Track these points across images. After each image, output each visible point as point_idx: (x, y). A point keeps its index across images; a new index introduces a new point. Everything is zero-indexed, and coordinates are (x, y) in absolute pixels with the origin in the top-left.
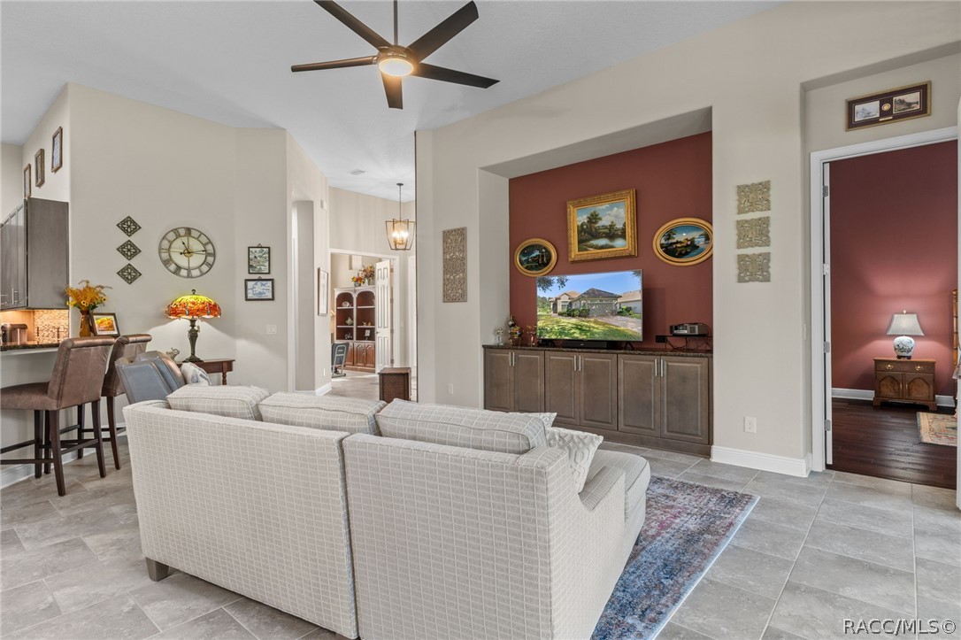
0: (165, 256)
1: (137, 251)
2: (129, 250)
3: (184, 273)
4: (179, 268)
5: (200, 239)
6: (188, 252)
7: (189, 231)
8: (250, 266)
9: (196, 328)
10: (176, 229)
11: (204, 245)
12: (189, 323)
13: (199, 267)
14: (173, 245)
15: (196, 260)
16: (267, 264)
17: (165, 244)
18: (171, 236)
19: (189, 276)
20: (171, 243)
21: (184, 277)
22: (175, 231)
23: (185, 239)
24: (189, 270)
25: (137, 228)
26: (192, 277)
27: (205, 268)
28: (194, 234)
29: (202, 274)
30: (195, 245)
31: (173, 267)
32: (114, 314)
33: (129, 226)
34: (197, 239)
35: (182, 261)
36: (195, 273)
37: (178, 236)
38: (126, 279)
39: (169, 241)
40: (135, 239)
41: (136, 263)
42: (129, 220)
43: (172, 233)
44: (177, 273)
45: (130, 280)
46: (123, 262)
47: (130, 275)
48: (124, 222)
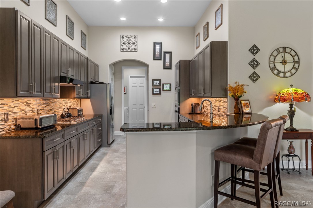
0: (272, 65)
1: (258, 64)
2: (254, 64)
3: (282, 75)
4: (279, 72)
5: (291, 53)
6: (284, 62)
7: (284, 48)
9: (293, 109)
10: (278, 49)
11: (293, 57)
12: (289, 106)
13: (290, 71)
14: (277, 58)
15: (289, 66)
17: (272, 58)
18: (275, 53)
19: (285, 77)
20: (275, 57)
21: (282, 77)
22: (278, 50)
23: (283, 54)
24: (284, 73)
25: (258, 50)
27: (293, 71)
28: (288, 50)
29: (292, 75)
30: (288, 58)
31: (276, 72)
32: (248, 100)
33: (254, 50)
34: (289, 53)
35: (280, 67)
36: (288, 74)
37: (279, 53)
38: (252, 80)
39: (274, 56)
40: (257, 57)
41: (258, 70)
42: (254, 46)
43: (276, 51)
44: (278, 75)
45: (254, 81)
46: (251, 70)
47: (254, 78)
48: (252, 48)
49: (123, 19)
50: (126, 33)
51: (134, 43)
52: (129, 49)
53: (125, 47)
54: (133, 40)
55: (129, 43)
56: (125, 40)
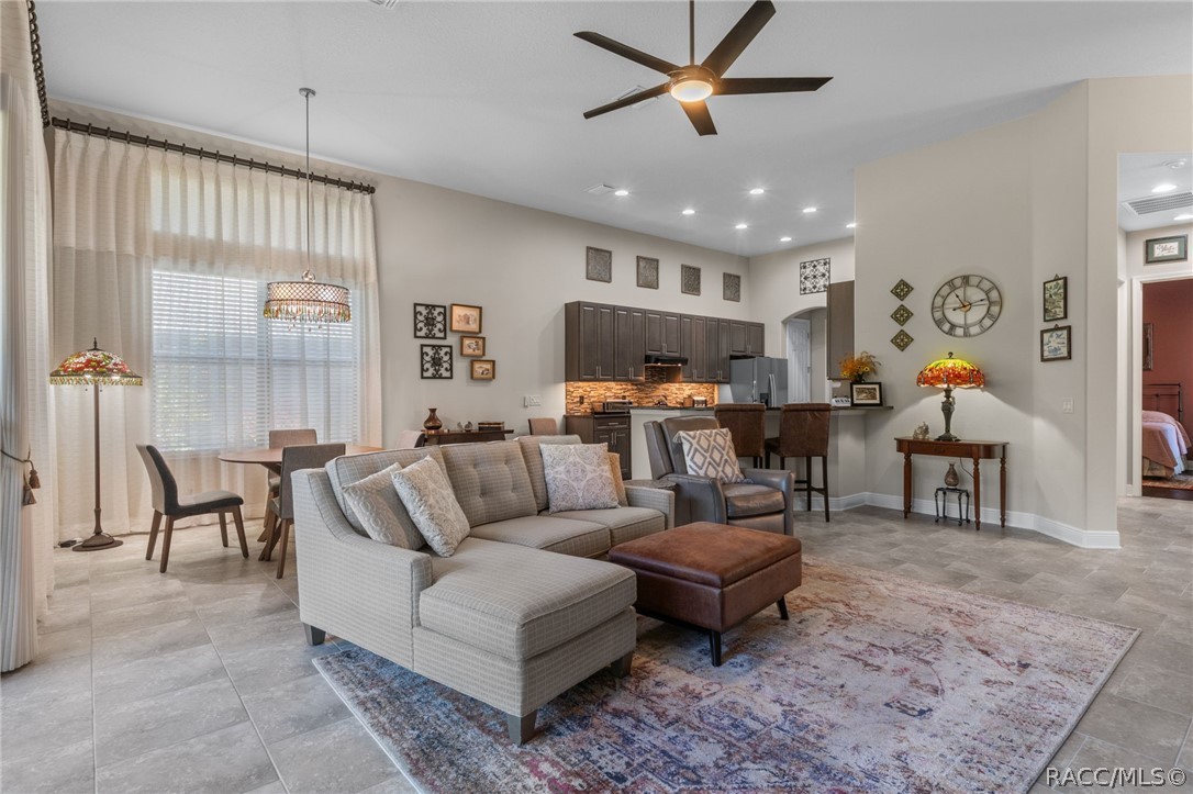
0: (938, 315)
1: (910, 315)
2: (902, 316)
3: (959, 331)
4: (953, 326)
5: (982, 286)
6: (964, 306)
7: (966, 279)
8: (1046, 310)
9: (951, 399)
10: (951, 281)
11: (987, 292)
13: (980, 322)
14: (948, 301)
15: (976, 314)
16: (1062, 304)
17: (939, 301)
18: (946, 290)
19: (966, 334)
20: (945, 298)
21: (959, 337)
22: (950, 283)
23: (961, 291)
24: (966, 327)
25: (911, 290)
26: (970, 336)
27: (987, 322)
28: (974, 281)
29: (984, 331)
30: (974, 295)
31: (946, 327)
32: (879, 383)
33: (902, 290)
34: (978, 286)
35: (957, 317)
36: (974, 330)
37: (954, 288)
38: (898, 346)
39: (942, 297)
40: (907, 303)
41: (908, 328)
42: (903, 283)
43: (946, 287)
44: (951, 332)
45: (902, 347)
46: (895, 328)
47: (902, 341)
48: (897, 287)
49: (786, 239)
50: (807, 258)
51: (824, 275)
52: (815, 287)
53: (808, 284)
54: (821, 269)
55: (815, 277)
56: (808, 271)
